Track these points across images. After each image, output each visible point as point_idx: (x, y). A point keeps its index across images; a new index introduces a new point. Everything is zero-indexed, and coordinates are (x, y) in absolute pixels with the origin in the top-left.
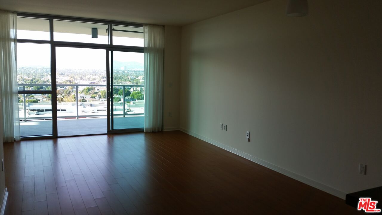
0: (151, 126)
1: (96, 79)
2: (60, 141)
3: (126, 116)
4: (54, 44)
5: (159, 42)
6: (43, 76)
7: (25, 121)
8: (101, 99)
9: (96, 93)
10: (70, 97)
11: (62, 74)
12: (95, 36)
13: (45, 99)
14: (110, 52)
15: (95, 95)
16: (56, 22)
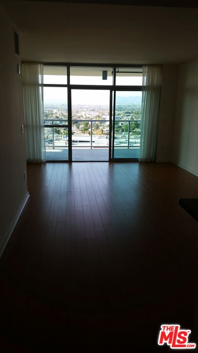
0: (145, 157)
1: (120, 115)
2: (74, 164)
3: (130, 148)
4: (70, 87)
5: (157, 80)
6: (78, 112)
7: (54, 149)
8: (123, 133)
9: (120, 127)
10: (98, 131)
11: (93, 110)
12: (105, 78)
13: (79, 132)
14: (113, 92)
15: (119, 129)
16: (72, 69)
